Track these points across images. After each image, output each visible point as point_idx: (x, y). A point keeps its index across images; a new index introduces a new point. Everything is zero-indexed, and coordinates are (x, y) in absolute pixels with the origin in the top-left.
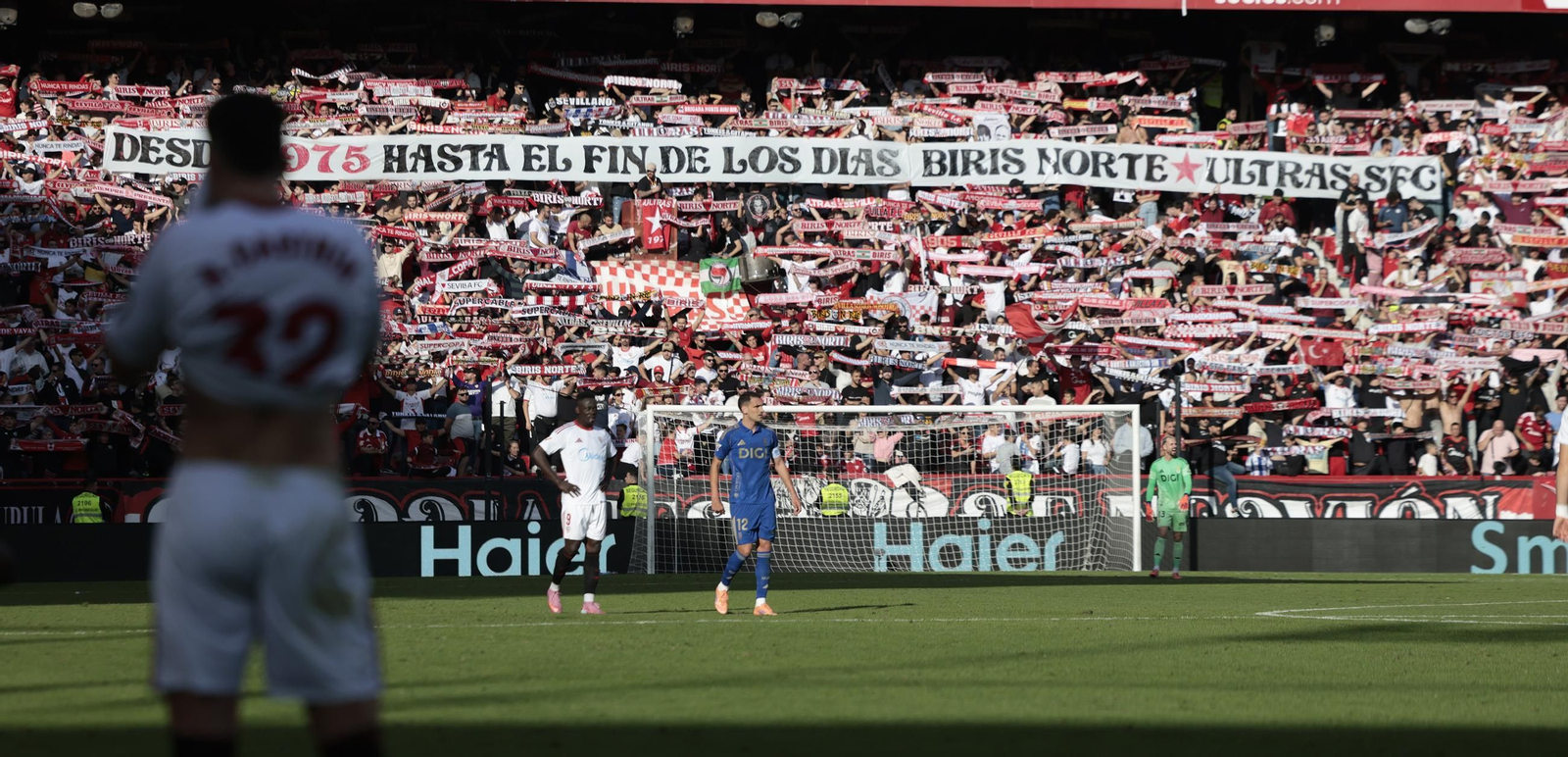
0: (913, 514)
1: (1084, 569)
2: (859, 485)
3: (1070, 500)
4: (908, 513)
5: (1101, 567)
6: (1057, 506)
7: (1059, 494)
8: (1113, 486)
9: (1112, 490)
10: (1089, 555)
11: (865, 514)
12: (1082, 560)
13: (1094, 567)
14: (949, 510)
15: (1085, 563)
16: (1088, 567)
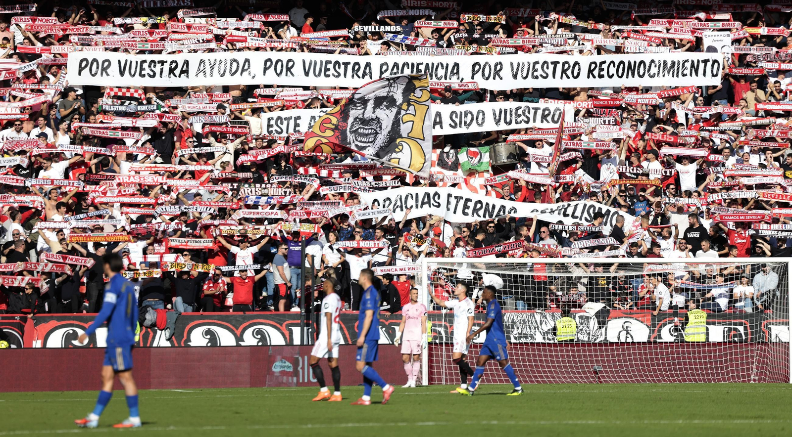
0: (623, 340)
1: (752, 382)
2: (581, 317)
3: (741, 329)
4: (619, 338)
5: (765, 380)
6: (733, 333)
7: (735, 324)
8: (772, 318)
9: (771, 321)
10: (755, 371)
11: (586, 339)
12: (749, 376)
13: (759, 380)
14: (649, 337)
15: (752, 377)
16: (754, 380)
